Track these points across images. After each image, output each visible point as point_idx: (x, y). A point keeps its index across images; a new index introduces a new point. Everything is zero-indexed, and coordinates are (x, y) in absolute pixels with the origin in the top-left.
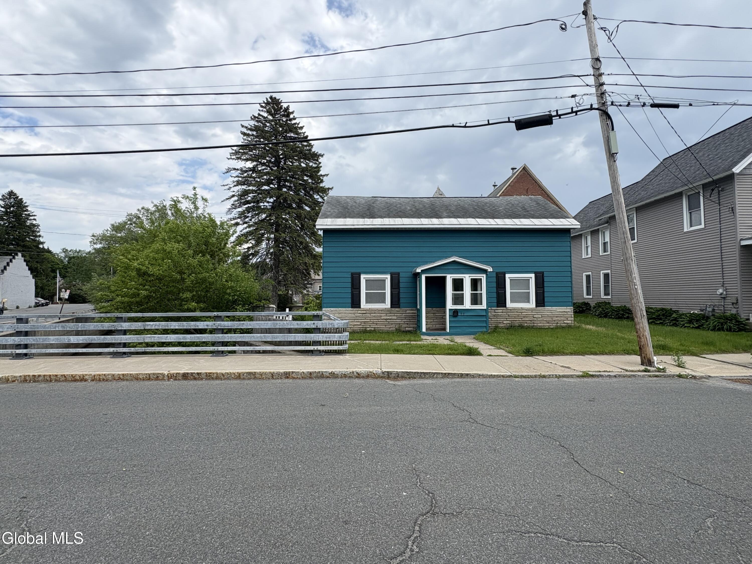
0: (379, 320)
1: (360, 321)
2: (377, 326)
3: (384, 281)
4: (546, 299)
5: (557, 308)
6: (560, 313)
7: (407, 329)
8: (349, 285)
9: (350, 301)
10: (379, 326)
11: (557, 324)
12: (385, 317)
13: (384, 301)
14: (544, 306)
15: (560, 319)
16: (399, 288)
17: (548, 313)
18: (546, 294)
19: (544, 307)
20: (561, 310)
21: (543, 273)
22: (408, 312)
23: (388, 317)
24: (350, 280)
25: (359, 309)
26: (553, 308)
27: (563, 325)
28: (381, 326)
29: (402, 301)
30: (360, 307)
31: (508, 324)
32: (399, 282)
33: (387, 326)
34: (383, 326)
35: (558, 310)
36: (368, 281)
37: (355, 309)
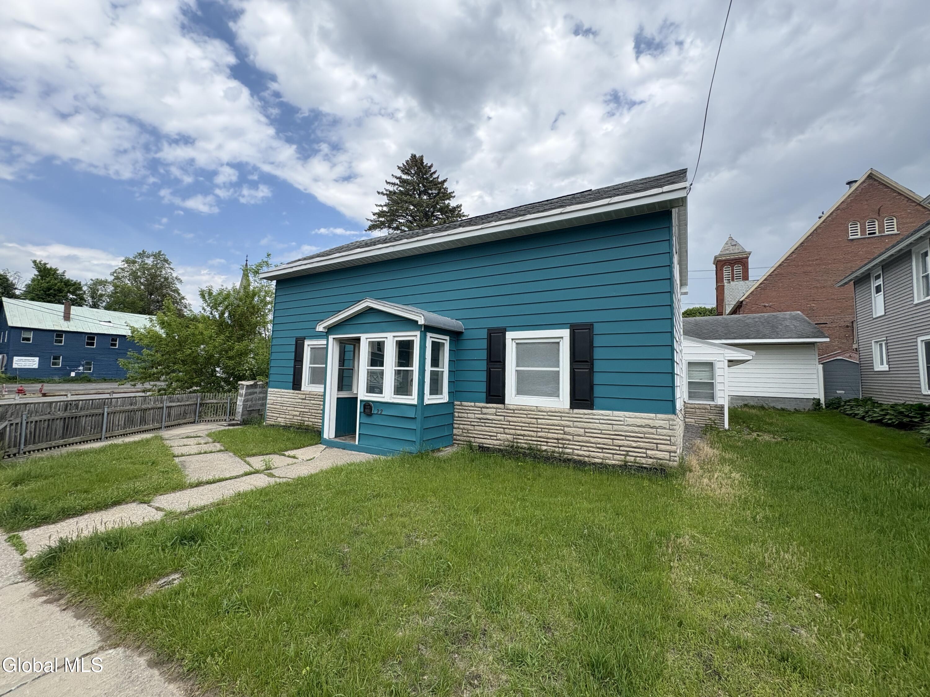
1: (299, 409)
4: (598, 391)
5: (627, 414)
6: (637, 429)
8: (293, 356)
9: (292, 379)
11: (626, 455)
14: (591, 407)
15: (634, 444)
17: (601, 426)
18: (598, 379)
19: (593, 409)
20: (639, 422)
21: (590, 327)
24: (293, 349)
25: (300, 392)
26: (616, 413)
27: (643, 461)
30: (300, 389)
31: (508, 440)
35: (630, 421)
36: (312, 350)
37: (296, 392)
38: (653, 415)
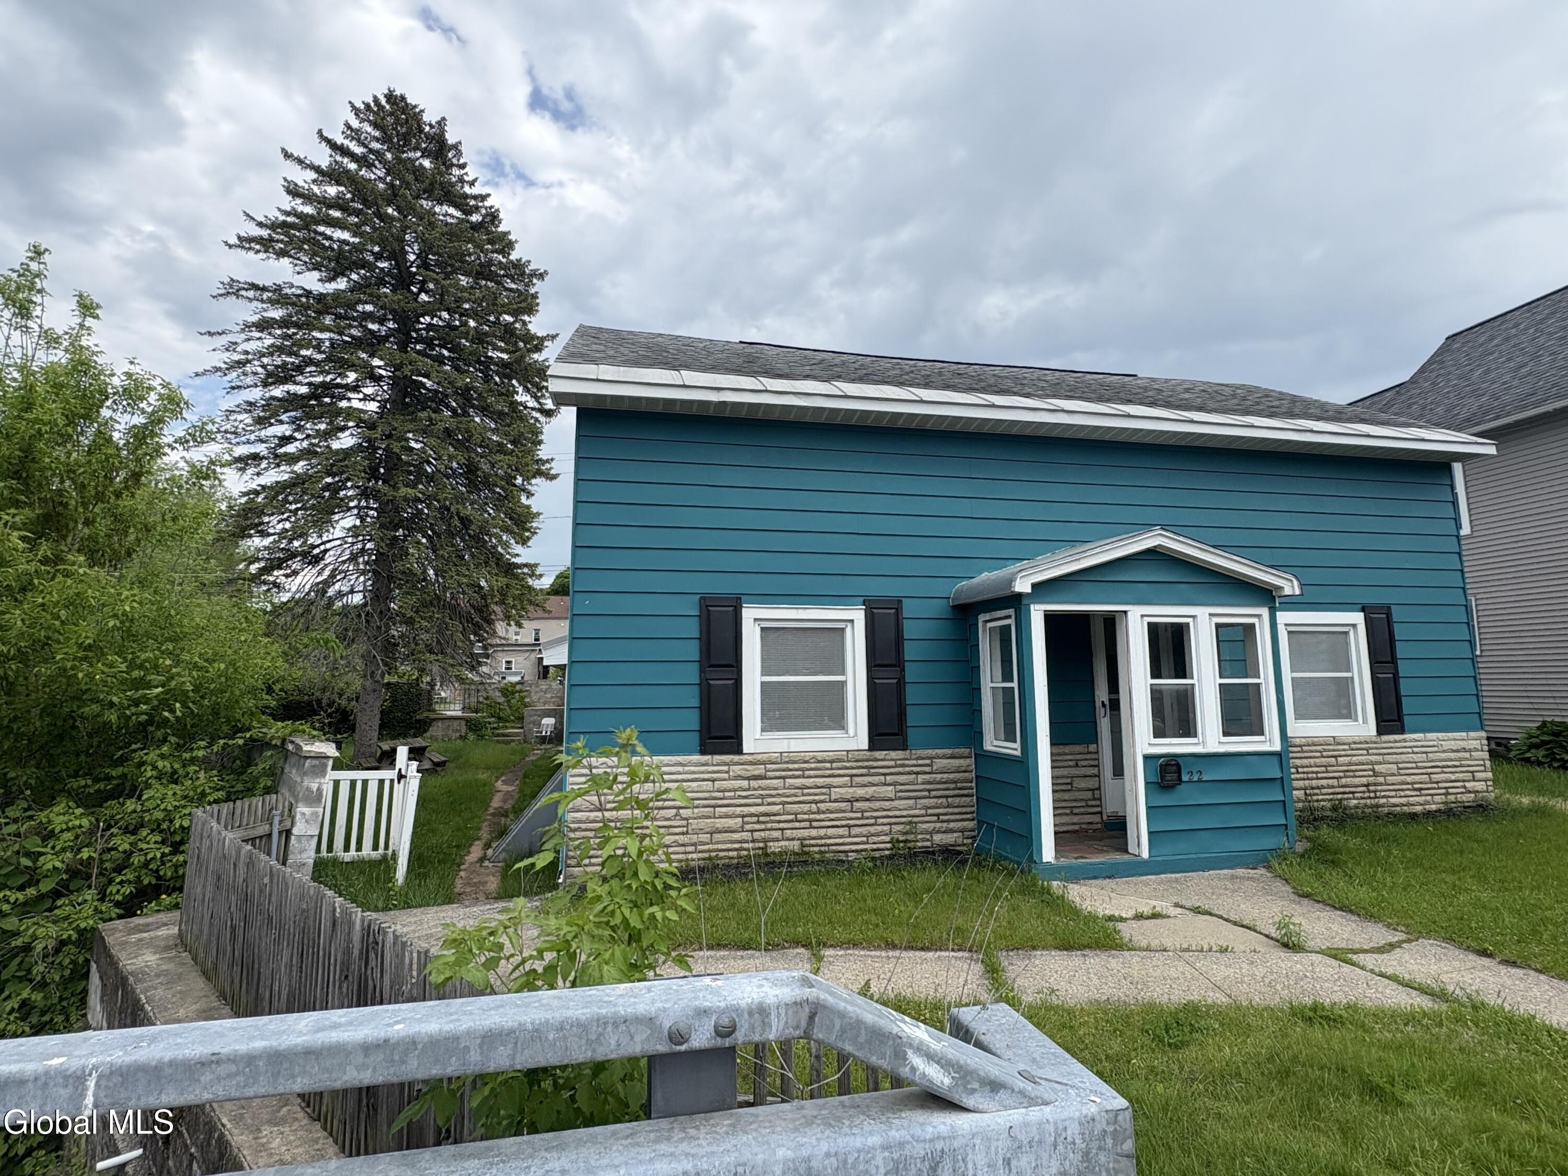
0: (822, 806)
1: (738, 810)
2: (814, 833)
3: (837, 633)
4: (1408, 706)
5: (1440, 735)
6: (1453, 755)
7: (937, 838)
8: (692, 651)
9: (692, 720)
10: (822, 832)
11: (1447, 794)
12: (849, 792)
13: (837, 721)
15: (1453, 777)
16: (899, 663)
17: (1416, 757)
18: (1405, 687)
19: (1403, 733)
20: (1453, 745)
21: (1388, 610)
22: (939, 763)
23: (861, 792)
24: (692, 628)
25: (736, 758)
26: (1430, 735)
27: (1464, 798)
28: (831, 832)
29: (913, 717)
30: (739, 750)
32: (899, 639)
33: (855, 831)
34: (841, 831)
35: (1446, 745)
36: (772, 636)
37: (718, 758)
38: (1464, 734)
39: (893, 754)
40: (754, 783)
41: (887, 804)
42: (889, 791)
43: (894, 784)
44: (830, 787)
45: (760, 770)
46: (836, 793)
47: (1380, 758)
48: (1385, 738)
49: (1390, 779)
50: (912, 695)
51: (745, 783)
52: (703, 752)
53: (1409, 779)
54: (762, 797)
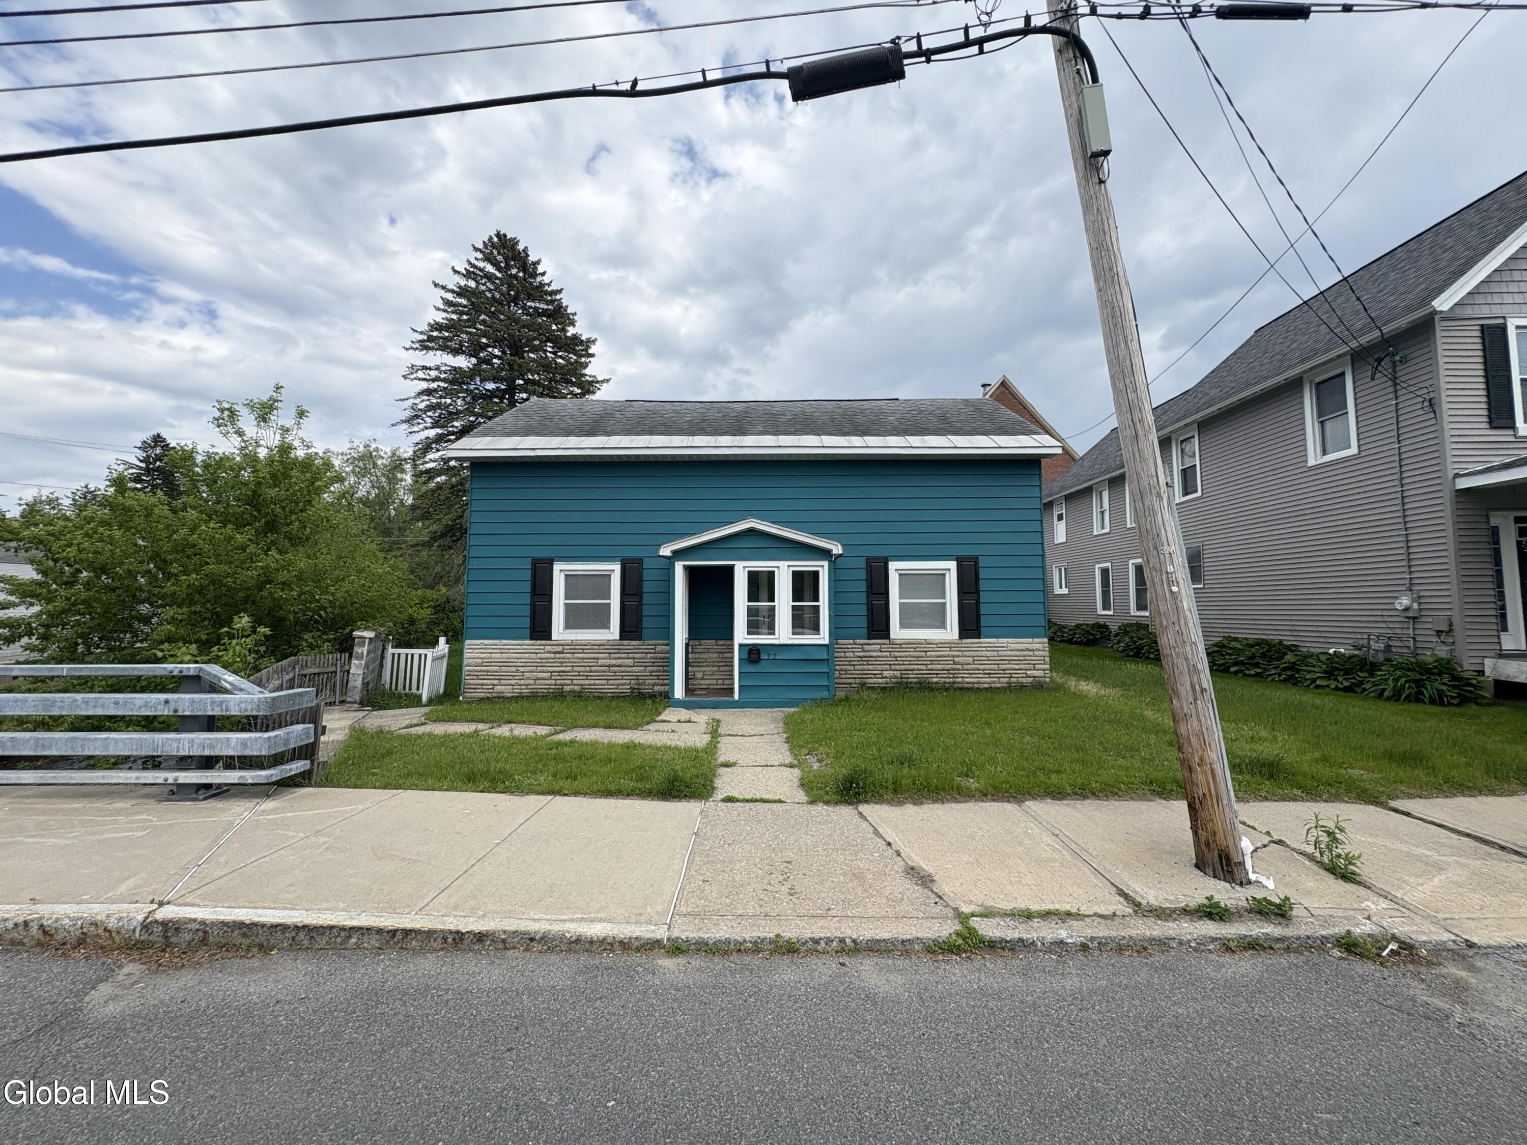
0: (593, 669)
2: (588, 682)
3: (607, 577)
4: (984, 621)
5: (1010, 640)
6: (1018, 653)
7: (656, 688)
10: (592, 682)
11: (1010, 678)
12: (608, 662)
13: (606, 625)
15: (1016, 667)
16: (639, 594)
17: (988, 654)
18: (984, 609)
19: (979, 638)
20: (1020, 646)
21: (976, 560)
22: (659, 648)
23: (614, 662)
25: (548, 642)
26: (1001, 640)
27: (1024, 680)
28: (597, 682)
29: (646, 623)
31: (895, 677)
32: (640, 580)
33: (611, 682)
34: (603, 682)
35: (1013, 646)
37: (539, 642)
38: (1030, 640)
39: (634, 643)
40: (557, 656)
41: (628, 669)
42: (630, 662)
43: (634, 658)
44: (598, 659)
45: (560, 649)
46: (601, 662)
47: (960, 653)
48: (964, 641)
49: (966, 667)
50: (646, 611)
51: (552, 655)
52: (531, 639)
53: (981, 667)
54: (562, 663)
